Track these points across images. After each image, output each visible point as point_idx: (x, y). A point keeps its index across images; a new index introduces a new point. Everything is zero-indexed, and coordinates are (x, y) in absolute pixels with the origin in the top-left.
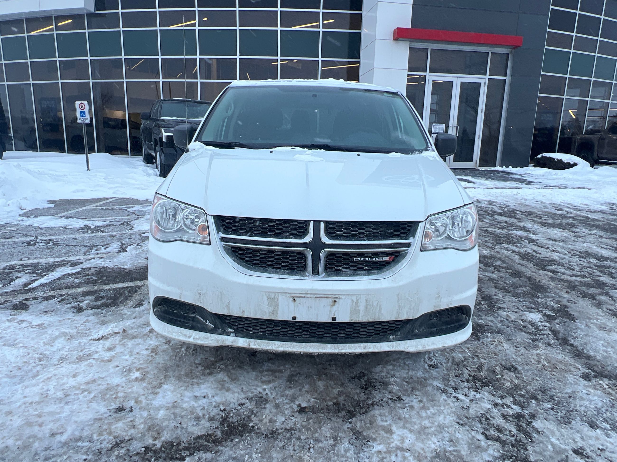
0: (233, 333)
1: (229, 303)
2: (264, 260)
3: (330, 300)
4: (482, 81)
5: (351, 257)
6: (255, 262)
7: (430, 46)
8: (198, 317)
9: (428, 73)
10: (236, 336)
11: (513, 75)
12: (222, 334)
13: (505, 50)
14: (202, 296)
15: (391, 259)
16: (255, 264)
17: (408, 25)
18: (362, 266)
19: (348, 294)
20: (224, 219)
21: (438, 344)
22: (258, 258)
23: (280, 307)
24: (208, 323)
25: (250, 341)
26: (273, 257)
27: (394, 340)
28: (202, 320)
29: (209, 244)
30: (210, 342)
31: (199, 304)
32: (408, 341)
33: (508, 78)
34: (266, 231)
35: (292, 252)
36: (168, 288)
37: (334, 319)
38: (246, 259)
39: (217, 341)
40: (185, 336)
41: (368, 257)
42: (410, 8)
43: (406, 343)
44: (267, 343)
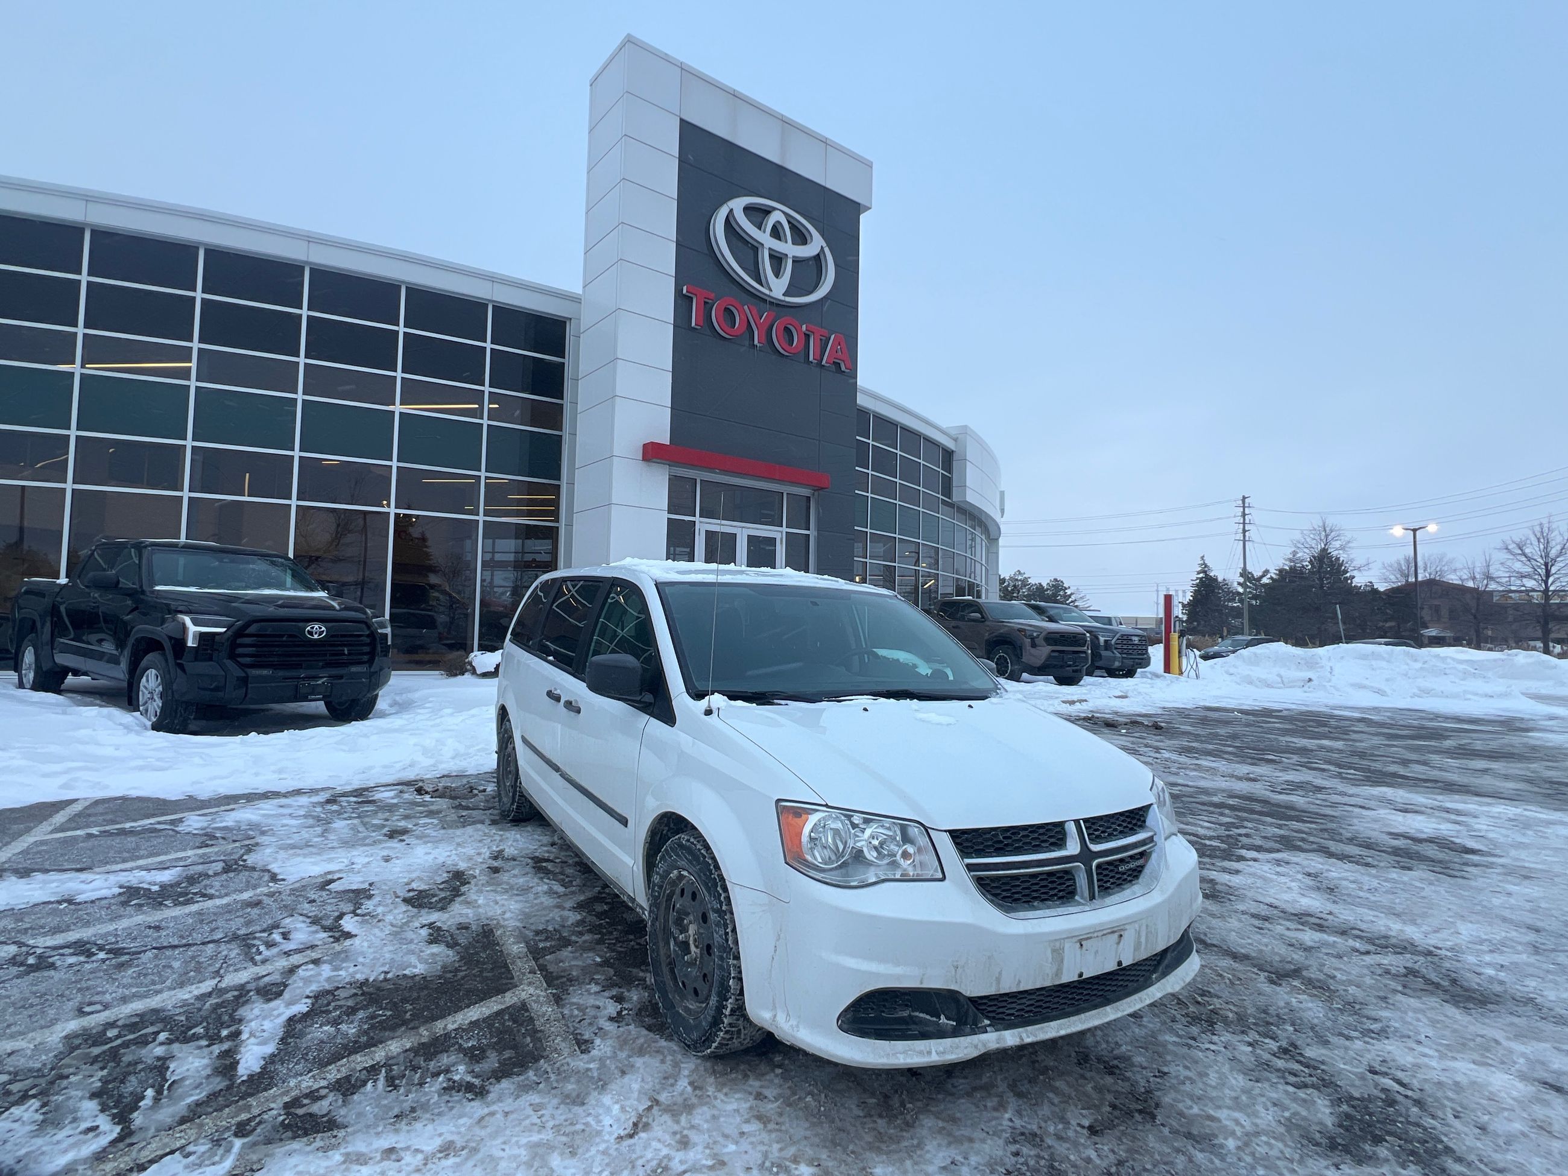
0: (989, 1025)
1: (1000, 973)
2: (1027, 892)
3: (1116, 935)
4: (778, 536)
5: (1117, 866)
6: (1016, 896)
7: (700, 475)
8: (917, 1014)
9: (697, 519)
10: (997, 1030)
11: (819, 529)
12: (974, 1033)
13: (804, 492)
14: (960, 970)
15: (1144, 861)
16: (1016, 900)
17: (665, 439)
18: (1125, 876)
19: (1132, 920)
20: (958, 834)
22: (1019, 889)
23: (1065, 962)
24: (943, 1019)
25: (1019, 1033)
26: (1037, 884)
27: (1158, 980)
28: (928, 1017)
29: (943, 879)
30: (966, 1051)
31: (952, 987)
33: (812, 533)
34: (1021, 844)
35: (1058, 871)
36: (898, 970)
37: (1120, 963)
38: (1005, 894)
39: (976, 1047)
40: (921, 1053)
41: (1127, 863)
42: (668, 412)
44: (1042, 1028)
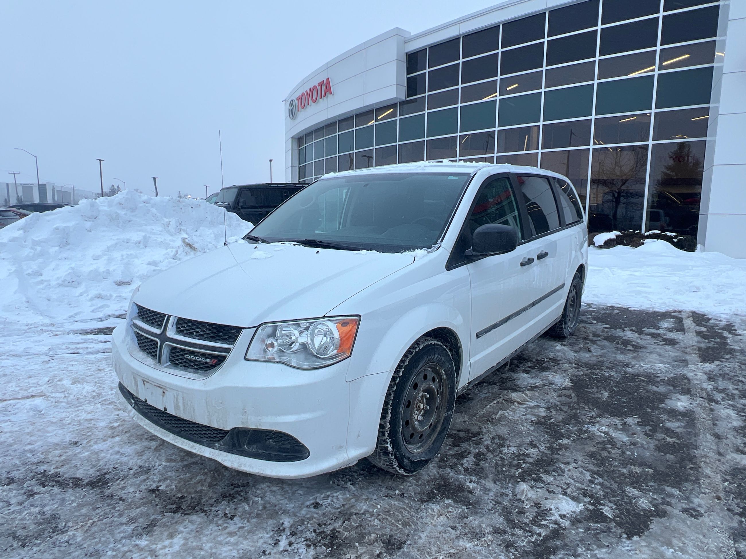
3: (161, 390)
5: (185, 354)
15: (214, 362)
18: (192, 364)
19: (171, 387)
21: (254, 468)
23: (139, 388)
26: (146, 343)
27: (220, 449)
32: (230, 454)
35: (153, 340)
37: (166, 409)
41: (196, 356)
43: (227, 456)
